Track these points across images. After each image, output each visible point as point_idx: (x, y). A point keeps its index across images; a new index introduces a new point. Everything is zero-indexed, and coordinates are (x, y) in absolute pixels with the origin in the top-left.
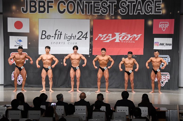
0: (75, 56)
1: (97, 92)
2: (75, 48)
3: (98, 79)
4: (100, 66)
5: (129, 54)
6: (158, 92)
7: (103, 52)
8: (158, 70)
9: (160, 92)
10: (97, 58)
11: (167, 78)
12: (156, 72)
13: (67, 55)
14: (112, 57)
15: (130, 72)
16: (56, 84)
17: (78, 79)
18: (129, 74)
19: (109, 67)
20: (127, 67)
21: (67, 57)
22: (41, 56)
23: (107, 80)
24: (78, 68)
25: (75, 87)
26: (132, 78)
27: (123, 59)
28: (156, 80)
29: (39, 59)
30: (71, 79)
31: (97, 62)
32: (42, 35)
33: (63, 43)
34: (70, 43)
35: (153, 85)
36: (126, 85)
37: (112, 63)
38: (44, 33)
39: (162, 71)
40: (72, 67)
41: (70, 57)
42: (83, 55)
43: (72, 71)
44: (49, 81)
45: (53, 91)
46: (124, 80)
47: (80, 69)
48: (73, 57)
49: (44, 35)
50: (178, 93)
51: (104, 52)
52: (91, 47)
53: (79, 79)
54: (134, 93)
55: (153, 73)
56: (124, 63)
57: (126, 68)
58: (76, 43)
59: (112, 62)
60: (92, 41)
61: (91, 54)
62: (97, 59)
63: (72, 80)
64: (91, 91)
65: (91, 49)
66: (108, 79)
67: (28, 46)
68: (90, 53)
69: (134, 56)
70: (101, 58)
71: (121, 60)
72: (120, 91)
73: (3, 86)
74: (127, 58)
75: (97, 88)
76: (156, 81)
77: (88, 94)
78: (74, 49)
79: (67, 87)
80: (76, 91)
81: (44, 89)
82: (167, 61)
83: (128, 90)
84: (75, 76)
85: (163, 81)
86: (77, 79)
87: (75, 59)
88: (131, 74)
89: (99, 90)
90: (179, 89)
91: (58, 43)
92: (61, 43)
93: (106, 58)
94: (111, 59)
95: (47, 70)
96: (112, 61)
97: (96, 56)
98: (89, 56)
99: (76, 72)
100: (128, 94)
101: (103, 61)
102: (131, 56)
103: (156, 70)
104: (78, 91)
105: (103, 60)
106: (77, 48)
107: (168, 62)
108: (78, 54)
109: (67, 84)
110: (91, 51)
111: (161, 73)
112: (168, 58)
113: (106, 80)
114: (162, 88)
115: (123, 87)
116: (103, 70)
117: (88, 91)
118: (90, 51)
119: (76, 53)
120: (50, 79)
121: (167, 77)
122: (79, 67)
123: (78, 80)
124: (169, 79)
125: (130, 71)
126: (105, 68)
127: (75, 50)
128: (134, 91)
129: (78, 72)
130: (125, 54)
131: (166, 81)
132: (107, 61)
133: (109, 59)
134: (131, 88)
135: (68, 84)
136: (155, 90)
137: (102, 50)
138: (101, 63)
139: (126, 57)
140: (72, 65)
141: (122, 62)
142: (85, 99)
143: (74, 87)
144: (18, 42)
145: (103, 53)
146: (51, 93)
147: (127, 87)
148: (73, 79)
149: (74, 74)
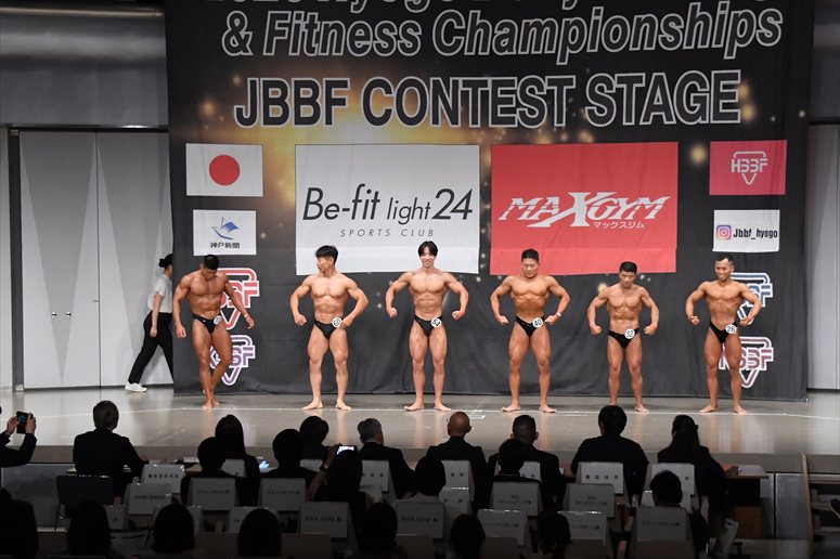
0: (425, 279)
1: (508, 409)
2: (427, 250)
3: (512, 363)
4: (518, 315)
5: (624, 273)
6: (732, 409)
7: (527, 266)
8: (731, 329)
9: (739, 408)
10: (507, 285)
11: (764, 358)
12: (722, 336)
13: (396, 276)
14: (561, 280)
15: (626, 335)
16: (360, 380)
17: (438, 362)
18: (623, 342)
19: (551, 319)
20: (616, 318)
21: (397, 285)
22: (306, 281)
23: (542, 364)
24: (436, 323)
25: (429, 391)
26: (635, 357)
27: (602, 288)
28: (724, 364)
29: (302, 290)
30: (414, 362)
31: (508, 299)
32: (308, 203)
33: (384, 233)
34: (408, 233)
35: (712, 383)
36: (613, 384)
37: (563, 305)
38: (315, 196)
39: (745, 331)
40: (417, 318)
41: (409, 284)
42: (455, 275)
43: (416, 333)
44: (335, 371)
45: (349, 408)
46: (606, 364)
47: (444, 325)
48: (420, 281)
49: (315, 203)
50: (805, 411)
51: (531, 265)
52: (485, 245)
53: (442, 362)
54: (643, 412)
55: (711, 339)
56: (605, 303)
57: (613, 322)
58: (431, 232)
59: (563, 299)
60: (488, 225)
61: (484, 271)
62: (507, 288)
63: (418, 365)
64: (486, 407)
65: (486, 253)
66: (547, 363)
67: (260, 243)
68: (482, 266)
69: (642, 277)
70: (520, 285)
71: (596, 294)
72: (593, 407)
73: (170, 392)
74: (617, 286)
75: (509, 393)
76: (724, 368)
77: (474, 415)
78: (421, 252)
79: (399, 391)
80: (432, 406)
81: (316, 401)
82: (763, 294)
83: (621, 402)
84: (428, 354)
85: (750, 367)
86: (435, 364)
87: (427, 291)
88: (630, 344)
89: (515, 402)
90: (810, 395)
91: (367, 233)
92: (376, 233)
93: (539, 284)
94: (560, 290)
95: (328, 331)
96: (561, 297)
97: (505, 277)
98: (478, 279)
99: (431, 337)
100: (624, 419)
101: (528, 296)
102: (632, 279)
103: (721, 329)
104: (439, 405)
105: (529, 291)
106: (434, 251)
107: (764, 297)
108: (437, 272)
109: (400, 382)
110: (484, 261)
111: (740, 340)
112: (764, 284)
113: (541, 367)
114: (747, 394)
115: (605, 392)
116: (530, 329)
117: (474, 406)
118: (481, 261)
119: (428, 268)
120: (339, 364)
121: (762, 354)
122: (440, 318)
123: (439, 365)
124: (772, 360)
125: (629, 334)
126: (537, 322)
127: (427, 257)
128: (645, 406)
129: (440, 338)
130: (607, 272)
131: (759, 368)
132: (542, 295)
133: (552, 289)
134: (631, 394)
135: (403, 379)
136: (721, 402)
137: (525, 255)
138: (522, 304)
139: (612, 280)
140: (418, 314)
141: (597, 302)
142: (468, 438)
143: (424, 393)
144: (224, 232)
145: (529, 268)
146: (340, 415)
147: (618, 392)
148: (422, 364)
149: (425, 343)
